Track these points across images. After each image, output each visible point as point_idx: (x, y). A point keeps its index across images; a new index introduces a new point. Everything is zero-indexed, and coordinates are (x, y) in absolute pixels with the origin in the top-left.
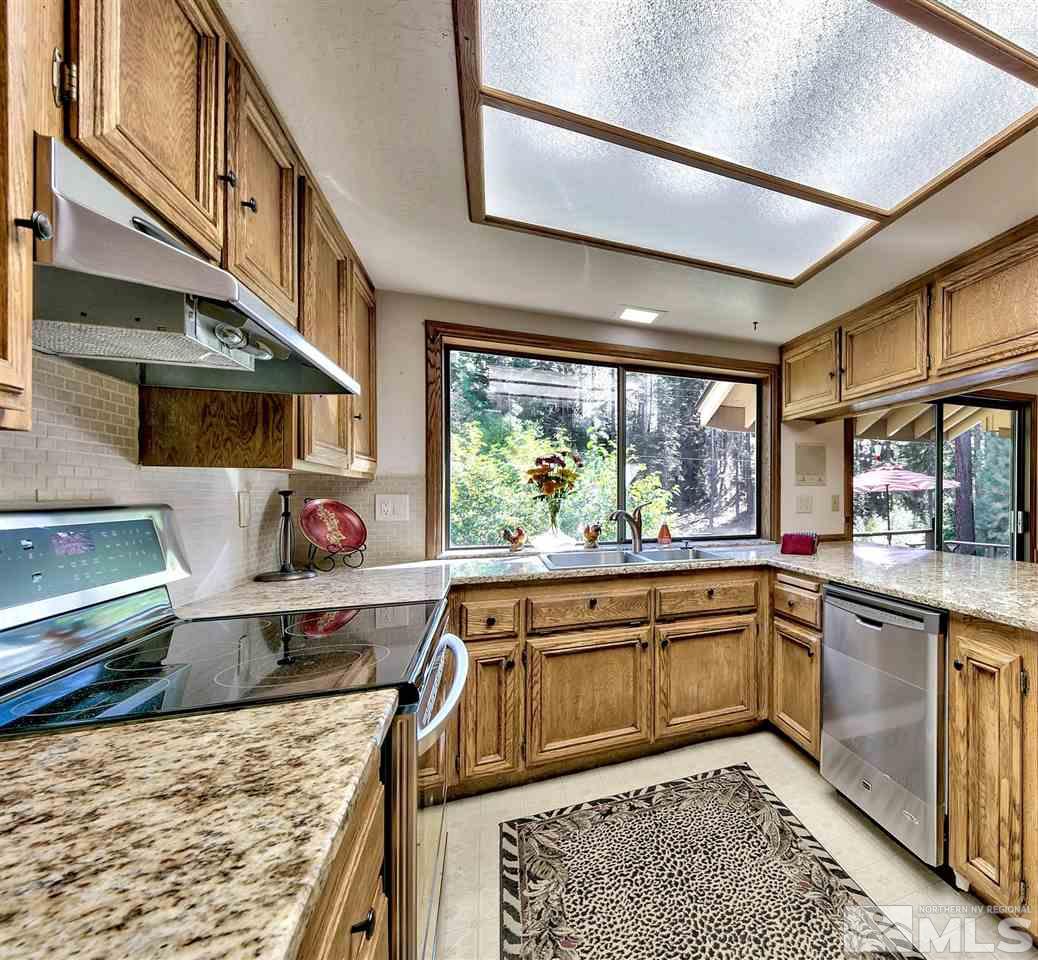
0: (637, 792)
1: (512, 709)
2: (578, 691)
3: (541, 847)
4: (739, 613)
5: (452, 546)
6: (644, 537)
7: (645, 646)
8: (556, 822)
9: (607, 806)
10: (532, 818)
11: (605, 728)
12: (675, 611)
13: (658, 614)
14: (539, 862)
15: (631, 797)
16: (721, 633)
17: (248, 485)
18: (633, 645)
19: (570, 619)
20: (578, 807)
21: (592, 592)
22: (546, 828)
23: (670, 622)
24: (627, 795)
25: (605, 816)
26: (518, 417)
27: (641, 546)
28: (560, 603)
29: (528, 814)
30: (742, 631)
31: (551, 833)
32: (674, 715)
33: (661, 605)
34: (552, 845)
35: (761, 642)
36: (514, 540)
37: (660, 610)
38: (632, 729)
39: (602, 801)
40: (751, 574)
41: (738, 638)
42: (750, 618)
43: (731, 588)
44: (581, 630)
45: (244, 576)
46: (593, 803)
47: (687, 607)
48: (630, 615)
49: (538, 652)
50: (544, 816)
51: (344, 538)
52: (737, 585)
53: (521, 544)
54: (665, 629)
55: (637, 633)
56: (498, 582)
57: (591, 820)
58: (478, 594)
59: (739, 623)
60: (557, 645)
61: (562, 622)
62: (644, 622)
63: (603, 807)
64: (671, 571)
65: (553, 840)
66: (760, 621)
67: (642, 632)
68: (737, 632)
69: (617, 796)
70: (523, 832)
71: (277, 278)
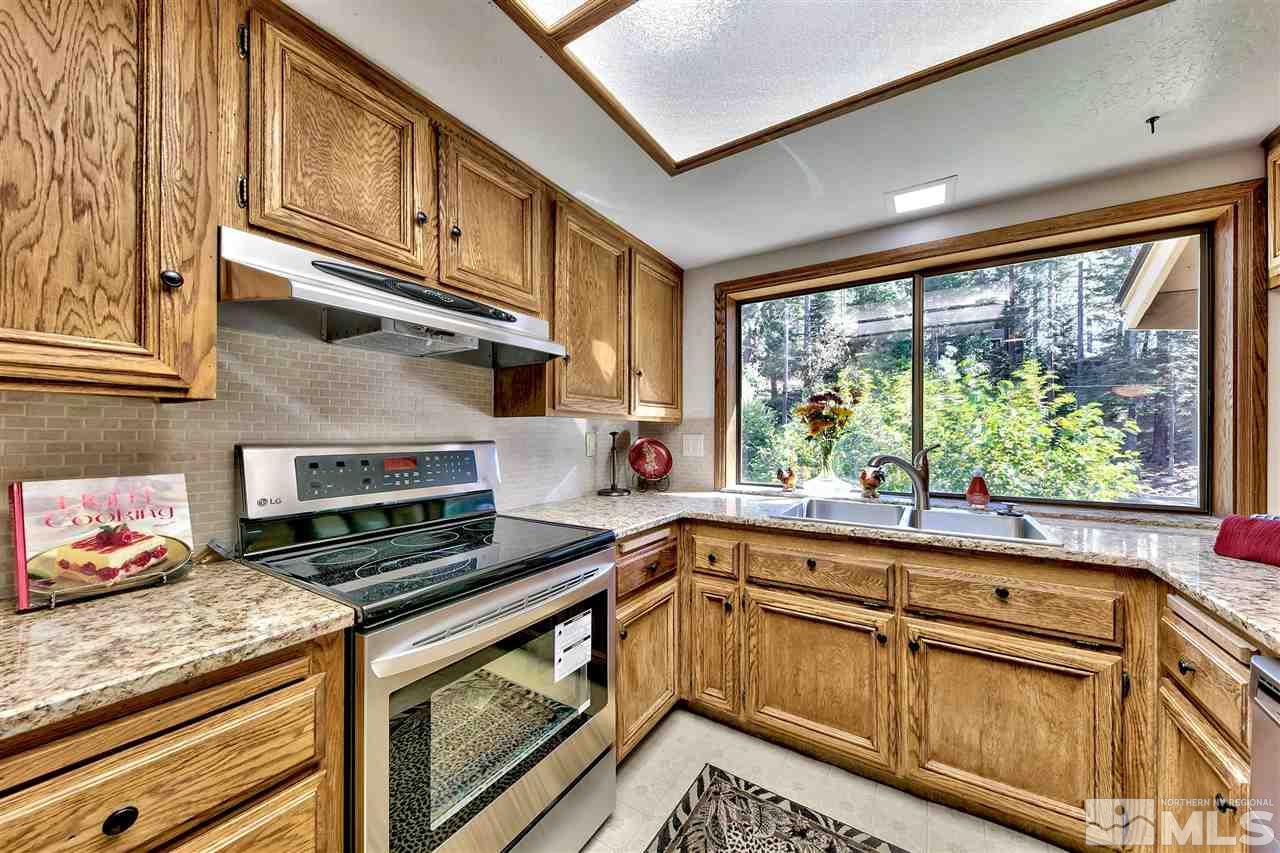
0: (853, 832)
1: (731, 652)
2: (799, 662)
3: (715, 818)
4: (1075, 644)
5: (742, 481)
6: (932, 489)
7: (882, 639)
8: (745, 800)
9: (805, 823)
10: (732, 778)
11: (832, 722)
12: (934, 605)
13: (905, 602)
14: (700, 834)
15: (841, 832)
16: (1030, 667)
17: (595, 429)
18: (869, 632)
19: (786, 576)
20: (777, 799)
21: (813, 551)
22: (733, 800)
23: (927, 618)
24: (838, 825)
25: (795, 833)
26: (952, 358)
27: (927, 502)
28: (776, 556)
29: (732, 770)
30: (1080, 677)
31: (734, 809)
32: (935, 756)
33: (909, 591)
34: (724, 823)
35: (1135, 717)
36: (785, 480)
37: (909, 597)
38: (867, 743)
39: (806, 813)
40: (1108, 581)
41: (1073, 689)
42: (1105, 661)
43: (1054, 596)
44: (802, 592)
45: (591, 489)
46: (794, 806)
47: (954, 603)
48: (859, 591)
49: (754, 602)
50: (742, 784)
51: (656, 467)
52: (1067, 594)
53: (791, 486)
54: (917, 626)
55: (874, 618)
56: (718, 522)
57: (778, 826)
58: (705, 529)
59: (1073, 661)
60: (774, 601)
61: (778, 577)
62: (882, 606)
63: (801, 821)
64: (926, 546)
65: (730, 820)
66: (1133, 674)
67: (881, 619)
68: (1073, 677)
69: (825, 819)
70: (714, 788)
71: (518, 280)
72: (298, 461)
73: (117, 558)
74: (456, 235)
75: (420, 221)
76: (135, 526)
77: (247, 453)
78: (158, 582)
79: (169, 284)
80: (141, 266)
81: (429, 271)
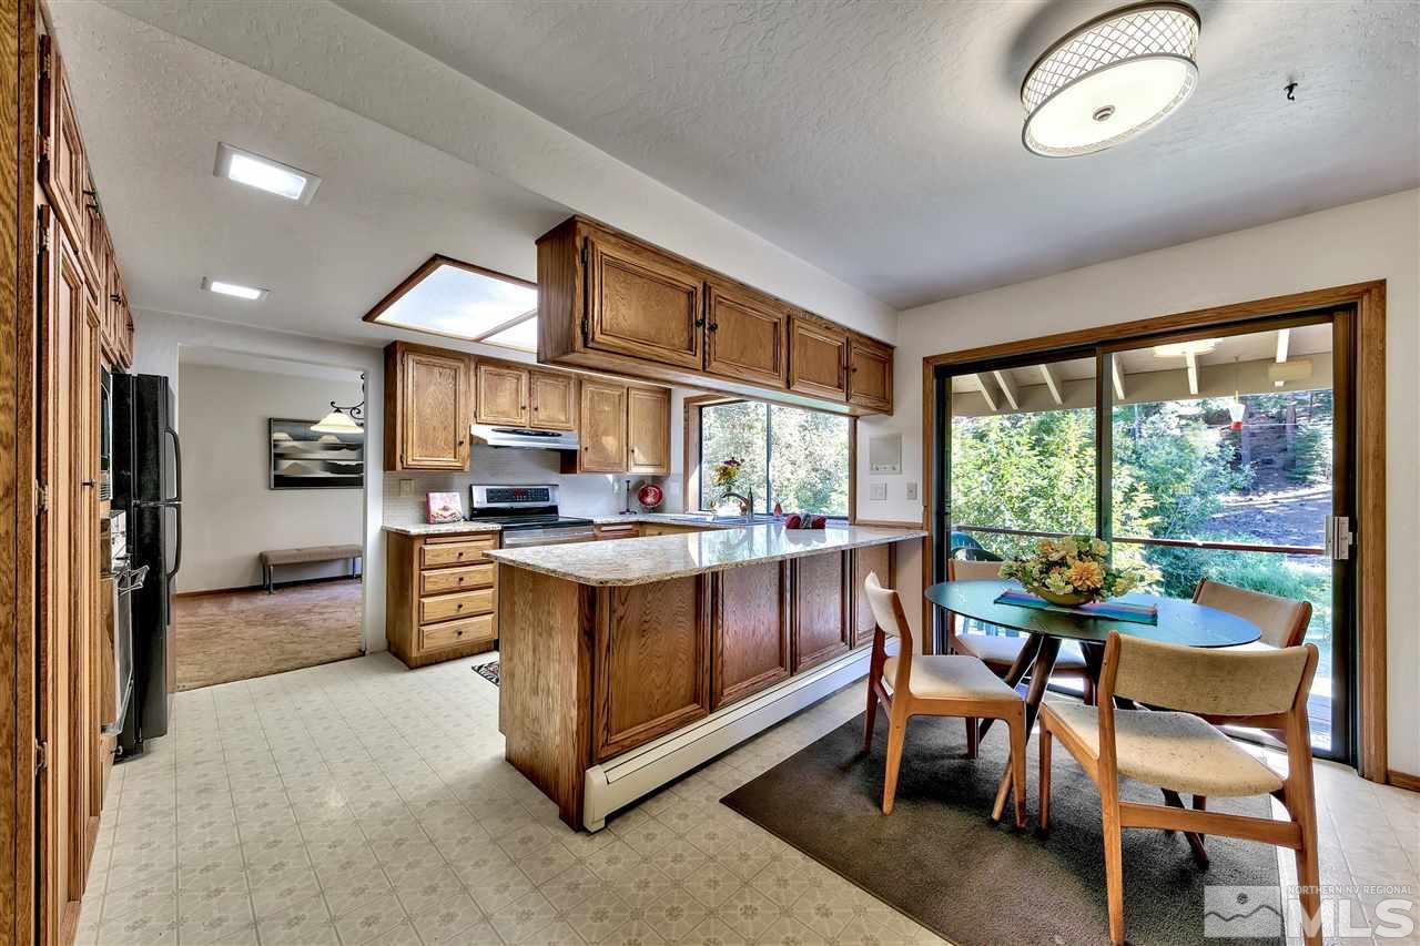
71: (563, 419)
72: (487, 490)
73: (446, 514)
74: (536, 409)
75: (524, 408)
76: (450, 506)
77: (474, 488)
78: (454, 521)
79: (461, 443)
80: (455, 440)
81: (527, 424)
